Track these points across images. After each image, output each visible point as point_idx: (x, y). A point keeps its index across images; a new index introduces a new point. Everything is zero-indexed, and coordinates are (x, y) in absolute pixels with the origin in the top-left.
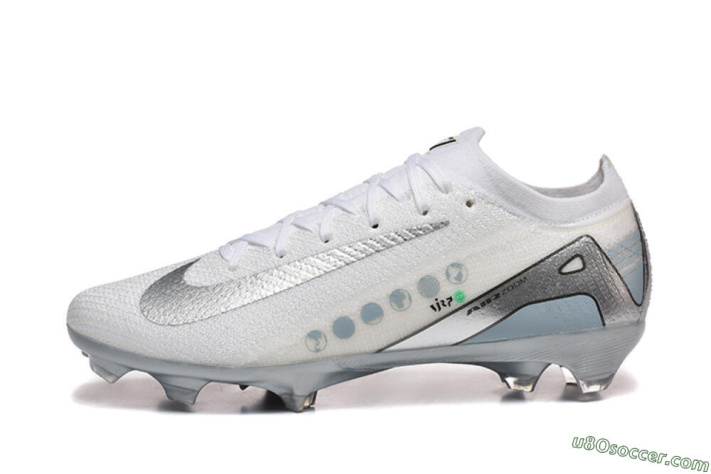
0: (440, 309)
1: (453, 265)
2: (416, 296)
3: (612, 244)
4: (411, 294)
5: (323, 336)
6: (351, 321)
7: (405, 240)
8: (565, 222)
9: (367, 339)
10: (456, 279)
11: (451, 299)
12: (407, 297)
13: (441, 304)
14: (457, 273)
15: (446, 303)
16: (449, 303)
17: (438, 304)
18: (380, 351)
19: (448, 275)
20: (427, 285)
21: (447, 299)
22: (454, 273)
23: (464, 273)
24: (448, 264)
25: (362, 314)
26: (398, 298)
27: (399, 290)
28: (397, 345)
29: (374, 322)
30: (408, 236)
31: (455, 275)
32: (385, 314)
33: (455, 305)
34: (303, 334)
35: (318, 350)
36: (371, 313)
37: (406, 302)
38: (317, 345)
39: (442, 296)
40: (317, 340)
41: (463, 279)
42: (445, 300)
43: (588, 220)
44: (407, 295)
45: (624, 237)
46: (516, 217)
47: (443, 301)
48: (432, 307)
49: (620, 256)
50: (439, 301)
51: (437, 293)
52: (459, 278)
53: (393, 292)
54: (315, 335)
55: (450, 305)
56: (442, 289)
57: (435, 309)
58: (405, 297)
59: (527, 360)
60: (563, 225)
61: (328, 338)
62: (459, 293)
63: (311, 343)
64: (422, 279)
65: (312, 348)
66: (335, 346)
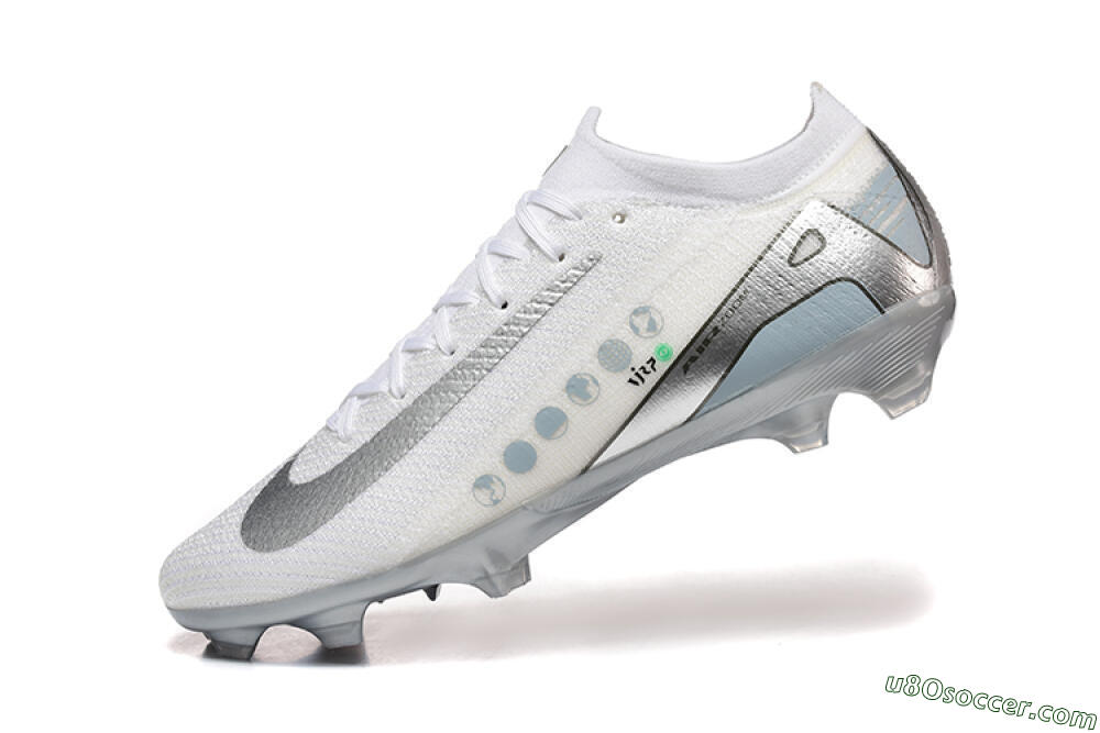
0: (643, 380)
1: (636, 312)
2: (602, 376)
3: (853, 197)
4: (593, 374)
5: (495, 480)
6: (526, 443)
7: (551, 304)
8: (775, 192)
9: (559, 460)
10: (648, 330)
11: (652, 361)
12: (591, 382)
13: (641, 372)
14: (647, 320)
15: (648, 368)
16: (652, 367)
17: (637, 374)
18: (585, 470)
19: (635, 329)
20: (611, 354)
21: (648, 363)
22: (641, 322)
23: (657, 318)
24: (628, 313)
25: (537, 428)
26: (578, 388)
27: (575, 376)
28: (605, 453)
29: (559, 433)
30: (552, 298)
31: (646, 325)
32: (569, 416)
33: (662, 367)
34: (465, 486)
35: (496, 502)
36: (550, 422)
37: (591, 389)
38: (493, 493)
39: (639, 361)
40: (488, 488)
41: (659, 328)
42: (645, 365)
43: (808, 177)
44: (588, 378)
45: (869, 181)
46: (698, 210)
47: (643, 368)
48: (631, 381)
49: (871, 209)
50: (637, 370)
51: (630, 360)
52: (652, 326)
53: (569, 381)
54: (483, 482)
55: (655, 370)
56: (635, 352)
57: (636, 383)
58: (587, 382)
59: (797, 402)
60: (774, 197)
61: (504, 479)
62: (661, 349)
63: (483, 496)
64: (601, 349)
65: (487, 502)
66: (519, 488)
